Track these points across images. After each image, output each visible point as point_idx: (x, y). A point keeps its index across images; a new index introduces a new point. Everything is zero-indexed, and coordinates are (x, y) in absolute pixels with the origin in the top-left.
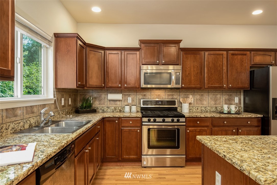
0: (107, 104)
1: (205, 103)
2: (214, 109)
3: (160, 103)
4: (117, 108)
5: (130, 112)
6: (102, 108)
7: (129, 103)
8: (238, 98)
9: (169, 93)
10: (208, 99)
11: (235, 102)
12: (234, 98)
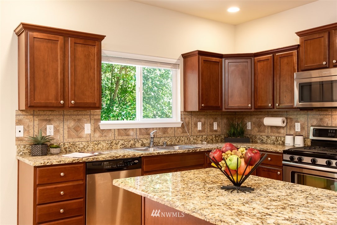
0: (268, 131)
4: (280, 138)
5: (294, 145)
6: (261, 137)
7: (297, 132)
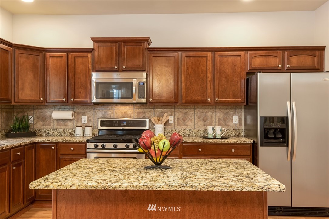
0: (54, 124)
1: (190, 123)
2: (202, 133)
3: (124, 124)
4: (67, 130)
5: (84, 135)
6: (46, 131)
7: (84, 124)
8: (237, 117)
9: (140, 110)
10: (195, 118)
11: (233, 123)
12: (232, 117)
